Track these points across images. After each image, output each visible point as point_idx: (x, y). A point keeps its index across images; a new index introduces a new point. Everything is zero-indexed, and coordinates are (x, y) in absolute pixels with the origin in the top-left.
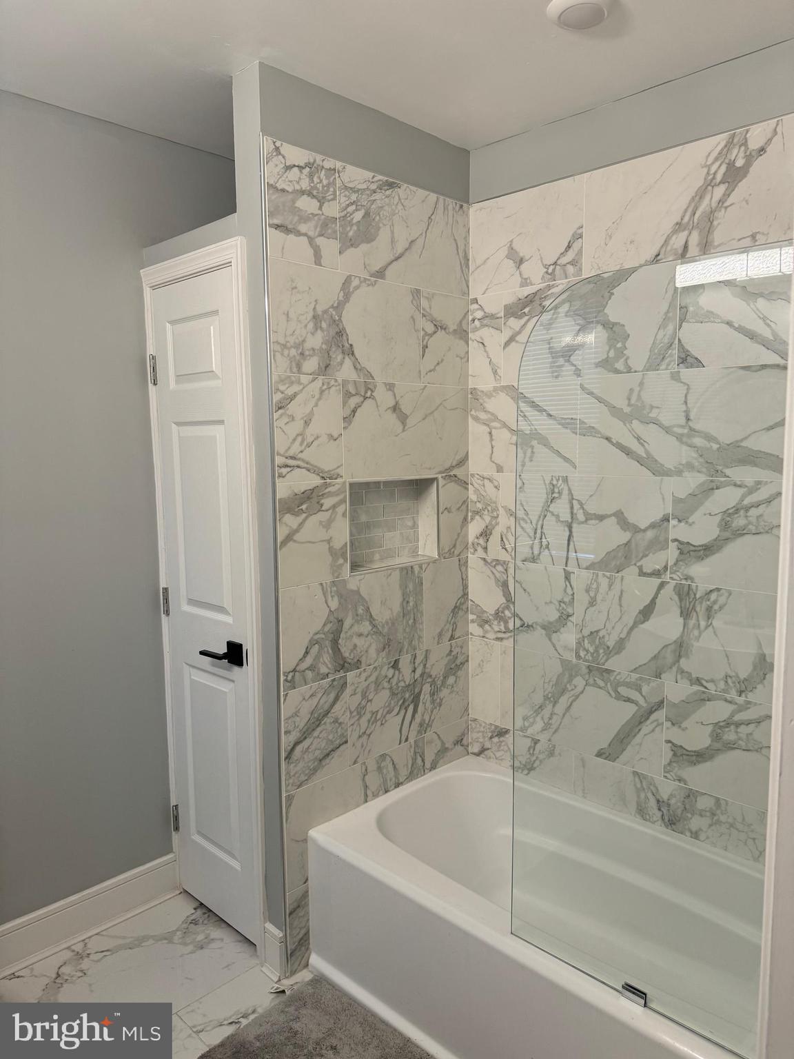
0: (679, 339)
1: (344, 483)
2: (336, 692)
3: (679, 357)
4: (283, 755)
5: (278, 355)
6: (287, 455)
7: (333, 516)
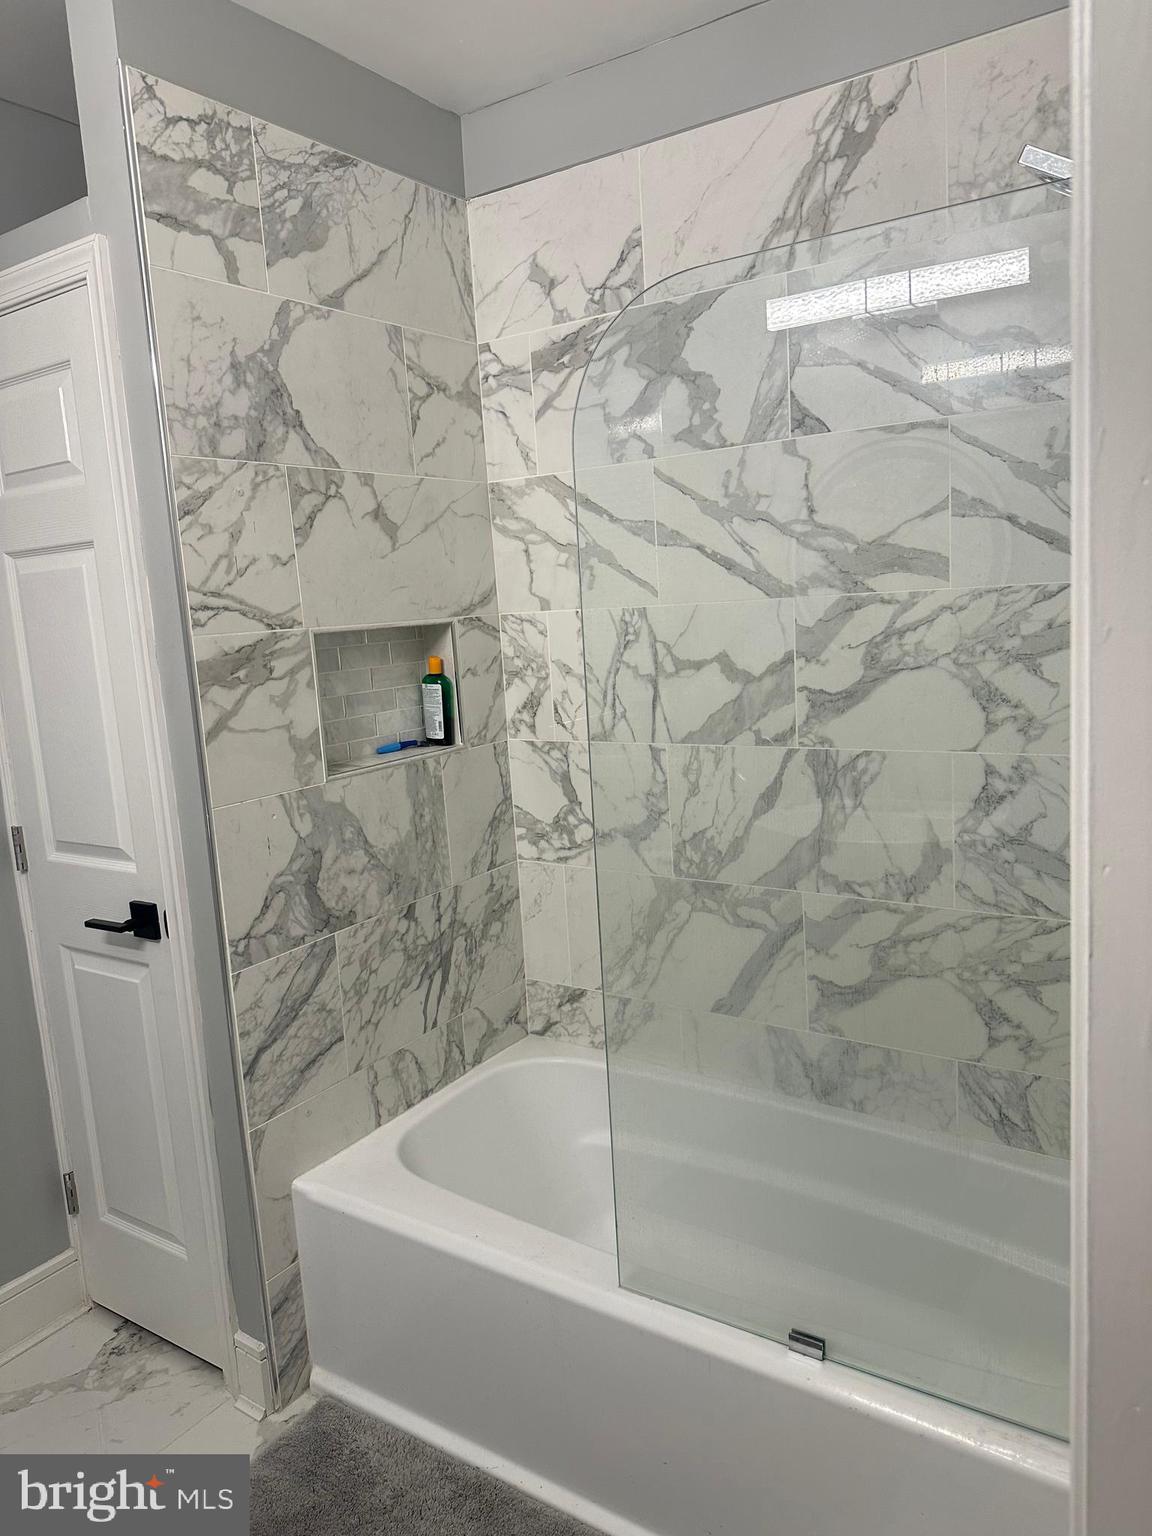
0: (792, 392)
1: (306, 633)
2: (319, 964)
3: (793, 419)
4: (241, 1071)
5: (177, 426)
6: (205, 589)
7: (291, 688)
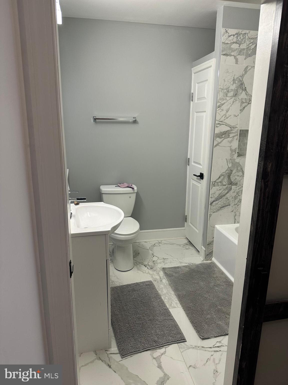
1: (238, 130)
2: (228, 191)
4: (210, 203)
5: (220, 92)
6: (219, 121)
7: (233, 139)
